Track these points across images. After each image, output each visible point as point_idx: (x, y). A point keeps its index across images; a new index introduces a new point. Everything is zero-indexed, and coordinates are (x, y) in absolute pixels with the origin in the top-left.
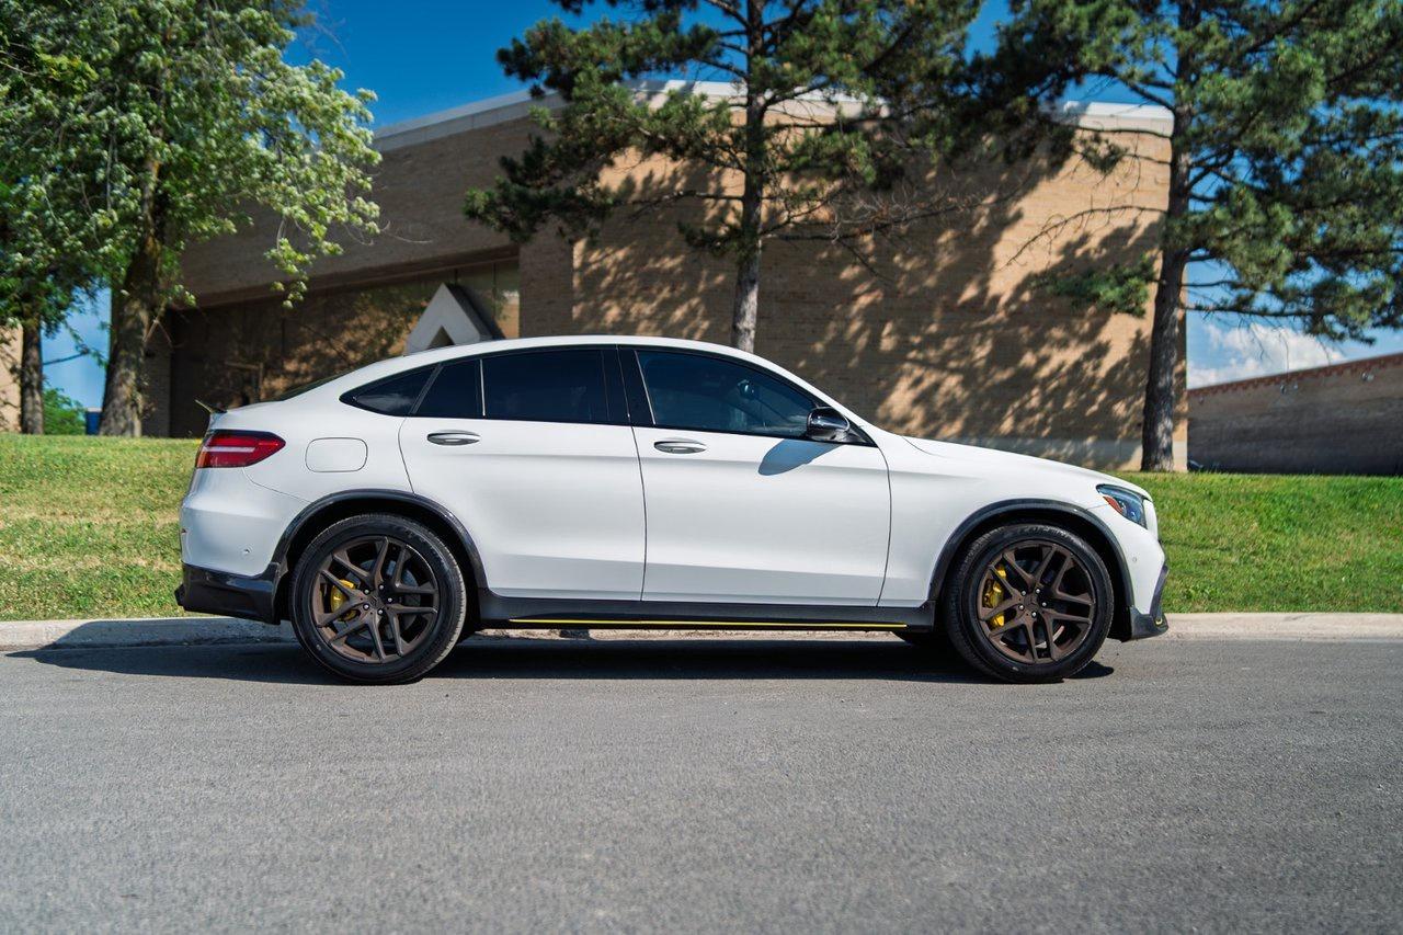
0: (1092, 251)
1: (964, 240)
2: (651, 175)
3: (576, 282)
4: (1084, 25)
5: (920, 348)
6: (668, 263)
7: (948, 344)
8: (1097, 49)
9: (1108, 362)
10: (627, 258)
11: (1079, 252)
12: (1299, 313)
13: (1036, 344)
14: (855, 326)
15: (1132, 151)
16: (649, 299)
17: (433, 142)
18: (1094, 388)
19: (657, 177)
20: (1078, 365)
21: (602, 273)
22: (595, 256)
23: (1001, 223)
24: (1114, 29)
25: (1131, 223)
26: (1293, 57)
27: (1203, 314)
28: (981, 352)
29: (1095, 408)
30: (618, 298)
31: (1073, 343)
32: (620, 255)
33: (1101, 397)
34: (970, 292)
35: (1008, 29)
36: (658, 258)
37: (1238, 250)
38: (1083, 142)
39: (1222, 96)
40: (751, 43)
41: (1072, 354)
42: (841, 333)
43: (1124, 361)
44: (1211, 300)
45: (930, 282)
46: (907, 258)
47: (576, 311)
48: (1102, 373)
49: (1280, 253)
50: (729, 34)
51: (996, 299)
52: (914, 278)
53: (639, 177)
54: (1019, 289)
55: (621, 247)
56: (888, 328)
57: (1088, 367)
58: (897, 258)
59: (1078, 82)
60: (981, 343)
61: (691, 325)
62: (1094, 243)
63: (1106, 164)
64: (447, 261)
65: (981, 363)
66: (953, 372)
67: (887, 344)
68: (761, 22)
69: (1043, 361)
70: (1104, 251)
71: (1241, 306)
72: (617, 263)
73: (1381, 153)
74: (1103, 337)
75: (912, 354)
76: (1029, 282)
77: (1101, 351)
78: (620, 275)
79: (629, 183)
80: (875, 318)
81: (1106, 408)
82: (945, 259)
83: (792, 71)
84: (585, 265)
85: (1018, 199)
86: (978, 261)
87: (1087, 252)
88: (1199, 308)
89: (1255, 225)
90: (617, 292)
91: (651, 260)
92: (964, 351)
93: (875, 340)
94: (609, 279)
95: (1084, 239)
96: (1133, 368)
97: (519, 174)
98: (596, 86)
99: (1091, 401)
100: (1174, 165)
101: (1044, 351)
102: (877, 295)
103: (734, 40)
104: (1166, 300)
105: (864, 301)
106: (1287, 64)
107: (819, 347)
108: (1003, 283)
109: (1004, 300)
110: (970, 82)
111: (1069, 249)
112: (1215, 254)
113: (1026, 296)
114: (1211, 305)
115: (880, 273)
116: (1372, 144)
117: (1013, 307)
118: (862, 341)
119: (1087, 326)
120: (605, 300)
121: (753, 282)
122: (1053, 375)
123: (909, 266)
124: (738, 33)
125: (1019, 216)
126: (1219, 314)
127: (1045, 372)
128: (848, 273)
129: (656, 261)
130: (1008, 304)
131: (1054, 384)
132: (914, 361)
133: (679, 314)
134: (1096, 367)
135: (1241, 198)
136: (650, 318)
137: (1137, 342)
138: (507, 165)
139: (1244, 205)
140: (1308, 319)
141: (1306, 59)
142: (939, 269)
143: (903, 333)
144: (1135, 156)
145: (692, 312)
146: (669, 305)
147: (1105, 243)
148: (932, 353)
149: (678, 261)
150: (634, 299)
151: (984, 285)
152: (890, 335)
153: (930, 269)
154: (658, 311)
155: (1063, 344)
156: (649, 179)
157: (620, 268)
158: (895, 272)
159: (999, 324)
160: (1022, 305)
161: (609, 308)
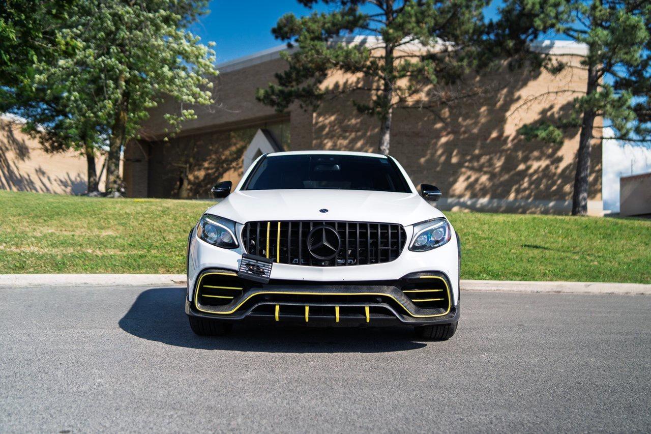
0: (555, 113)
1: (492, 111)
2: (347, 81)
3: (313, 130)
5: (470, 161)
6: (353, 121)
7: (484, 159)
9: (562, 165)
10: (336, 119)
11: (549, 113)
13: (526, 159)
14: (439, 152)
16: (345, 138)
17: (255, 66)
18: (555, 178)
19: (350, 82)
20: (547, 167)
21: (324, 127)
22: (321, 119)
23: (511, 100)
28: (499, 164)
29: (555, 188)
30: (331, 138)
31: (544, 158)
32: (333, 118)
33: (559, 182)
34: (494, 135)
35: (503, 9)
36: (350, 119)
40: (388, 19)
41: (544, 163)
42: (433, 155)
43: (570, 165)
45: (475, 131)
46: (464, 120)
47: (314, 142)
48: (559, 170)
49: (629, 114)
50: (378, 15)
51: (508, 137)
52: (468, 128)
53: (341, 83)
54: (518, 134)
55: (332, 114)
56: (455, 152)
57: (552, 168)
58: (460, 119)
60: (499, 159)
61: (365, 149)
62: (556, 109)
63: (556, 71)
64: (261, 119)
65: (498, 170)
66: (485, 173)
67: (454, 160)
68: (392, 10)
69: (529, 168)
70: (561, 113)
71: (623, 137)
72: (330, 123)
74: (560, 154)
75: (467, 164)
77: (559, 160)
78: (332, 128)
79: (337, 85)
80: (449, 147)
81: (561, 187)
82: (483, 120)
83: (393, 32)
84: (317, 122)
85: (519, 90)
86: (499, 120)
87: (553, 114)
90: (330, 136)
91: (346, 121)
92: (490, 163)
93: (449, 157)
94: (327, 130)
95: (551, 107)
97: (283, 81)
98: (308, 41)
99: (554, 183)
100: (590, 71)
101: (529, 163)
102: (451, 137)
103: (379, 18)
104: (586, 136)
105: (444, 140)
107: (423, 160)
108: (510, 130)
109: (511, 138)
110: (488, 33)
111: (544, 112)
113: (521, 137)
115: (452, 127)
117: (516, 141)
118: (443, 158)
119: (550, 151)
120: (325, 139)
121: (387, 129)
122: (536, 172)
123: (465, 123)
124: (381, 15)
125: (519, 98)
127: (531, 171)
128: (438, 126)
129: (348, 121)
130: (513, 140)
131: (535, 177)
132: (467, 167)
133: (359, 145)
134: (557, 168)
136: (346, 147)
142: (480, 125)
143: (462, 155)
144: (571, 67)
146: (354, 141)
147: (562, 108)
148: (476, 164)
149: (359, 120)
150: (338, 138)
151: (501, 132)
152: (456, 155)
153: (476, 123)
154: (350, 143)
155: (538, 159)
156: (346, 83)
157: (332, 124)
158: (460, 125)
159: (509, 149)
160: (520, 140)
161: (327, 142)
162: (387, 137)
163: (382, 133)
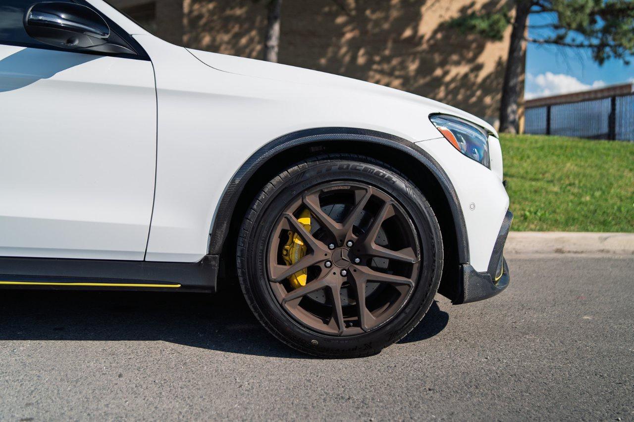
0: (477, 11)
3: (185, 21)
5: (379, 63)
6: (238, 12)
7: (395, 62)
9: (483, 74)
10: (215, 8)
11: (469, 11)
12: (591, 46)
13: (443, 64)
14: (344, 50)
16: (227, 31)
18: (475, 88)
20: (466, 76)
21: (200, 16)
22: (196, 7)
27: (536, 45)
28: (413, 67)
29: (474, 99)
30: (209, 31)
31: (463, 63)
32: (211, 6)
33: (479, 93)
34: (408, 33)
36: (232, 8)
41: (463, 69)
42: (336, 53)
43: (492, 74)
45: (386, 26)
46: (373, 12)
47: (186, 37)
48: (480, 79)
51: (422, 37)
52: (377, 23)
54: (435, 32)
56: (362, 52)
57: (472, 76)
58: (368, 12)
60: (413, 61)
61: (251, 47)
62: (478, 6)
65: (412, 74)
66: (397, 77)
67: (361, 60)
69: (446, 73)
70: (483, 11)
71: (559, 41)
72: (209, 11)
74: (481, 59)
75: (375, 67)
76: (442, 27)
77: (479, 67)
78: (210, 18)
80: (354, 45)
81: (481, 99)
82: (394, 14)
84: (191, 12)
86: (413, 16)
87: (474, 12)
88: (535, 41)
90: (209, 28)
91: (228, 10)
92: (403, 66)
93: (354, 58)
94: (204, 20)
95: (473, 4)
96: (496, 77)
99: (473, 95)
101: (447, 67)
102: (356, 33)
104: (516, 37)
105: (349, 36)
107: (323, 61)
108: (427, 28)
109: (427, 37)
111: (464, 10)
112: (544, 9)
113: (439, 36)
114: (541, 40)
115: (358, 21)
117: (432, 42)
118: (347, 59)
119: (471, 54)
120: (202, 32)
122: (453, 80)
123: (374, 17)
126: (546, 46)
127: (448, 78)
128: (340, 20)
129: (231, 10)
130: (428, 40)
131: (452, 86)
132: (376, 71)
133: (244, 41)
134: (476, 76)
136: (228, 43)
137: (499, 63)
140: (595, 49)
142: (391, 19)
143: (369, 55)
145: (251, 40)
146: (238, 36)
147: (484, 7)
148: (386, 67)
149: (243, 10)
150: (218, 32)
151: (416, 29)
152: (363, 55)
153: (386, 19)
154: (232, 39)
155: (457, 63)
157: (212, 13)
158: (367, 20)
159: (424, 51)
160: (437, 41)
161: (204, 37)
162: (276, 28)
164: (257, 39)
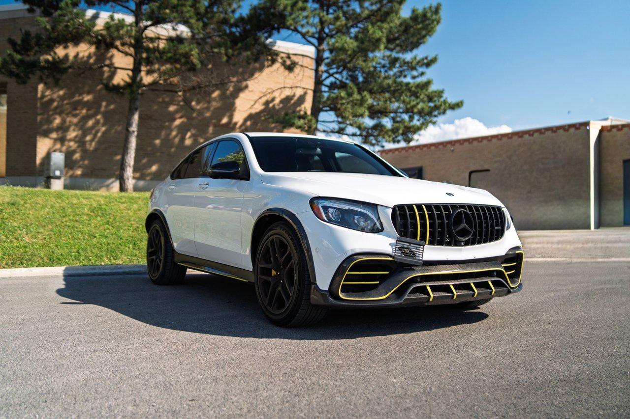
0: (276, 105)
1: (223, 96)
2: (78, 54)
3: (39, 105)
4: (289, 9)
6: (86, 98)
8: (294, 19)
10: (65, 94)
11: (271, 105)
12: (361, 135)
14: (174, 133)
15: (300, 63)
16: (75, 116)
19: (81, 55)
21: (52, 101)
22: (48, 93)
23: (239, 90)
24: (300, 12)
25: (292, 94)
26: (374, 32)
27: (326, 133)
30: (60, 114)
32: (61, 93)
34: (225, 120)
35: (255, 6)
36: (81, 94)
37: (348, 109)
38: (282, 58)
39: (346, 45)
42: (168, 135)
44: (329, 128)
45: (208, 114)
46: (198, 103)
47: (39, 118)
49: (365, 112)
51: (236, 124)
52: (200, 112)
53: (71, 56)
54: (246, 120)
55: (61, 89)
56: (189, 134)
58: (193, 103)
59: (279, 32)
61: (97, 128)
62: (277, 101)
63: (290, 68)
67: (188, 142)
70: (281, 105)
71: (340, 131)
72: (59, 97)
73: (398, 74)
76: (250, 117)
78: (61, 103)
79: (67, 57)
80: (183, 130)
82: (215, 104)
84: (43, 96)
85: (246, 80)
86: (229, 107)
87: (274, 106)
88: (324, 131)
89: (356, 100)
90: (59, 111)
91: (77, 95)
93: (183, 139)
94: (55, 104)
95: (273, 100)
97: (18, 48)
98: (70, 9)
100: (317, 71)
102: (184, 119)
105: (178, 122)
106: (372, 34)
107: (158, 142)
109: (239, 124)
111: (267, 103)
112: (331, 110)
113: (249, 123)
114: (329, 130)
115: (186, 110)
116: (395, 70)
117: (243, 127)
118: (177, 140)
120: (53, 114)
121: (136, 109)
123: (198, 107)
125: (247, 87)
126: (331, 134)
128: (172, 108)
129: (79, 96)
130: (241, 125)
133: (90, 123)
135: (351, 88)
136: (76, 125)
138: (12, 43)
139: (353, 91)
140: (364, 137)
141: (378, 34)
142: (212, 109)
143: (195, 137)
144: (302, 66)
145: (97, 122)
146: (85, 119)
147: (282, 102)
149: (91, 97)
150: (67, 114)
151: (231, 117)
152: (190, 137)
153: (208, 109)
154: (80, 121)
156: (76, 56)
157: (62, 98)
158: (193, 109)
160: (247, 127)
161: (55, 119)
162: (136, 117)
163: (131, 112)
164: (102, 121)
